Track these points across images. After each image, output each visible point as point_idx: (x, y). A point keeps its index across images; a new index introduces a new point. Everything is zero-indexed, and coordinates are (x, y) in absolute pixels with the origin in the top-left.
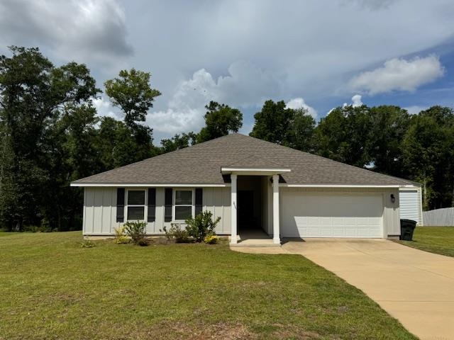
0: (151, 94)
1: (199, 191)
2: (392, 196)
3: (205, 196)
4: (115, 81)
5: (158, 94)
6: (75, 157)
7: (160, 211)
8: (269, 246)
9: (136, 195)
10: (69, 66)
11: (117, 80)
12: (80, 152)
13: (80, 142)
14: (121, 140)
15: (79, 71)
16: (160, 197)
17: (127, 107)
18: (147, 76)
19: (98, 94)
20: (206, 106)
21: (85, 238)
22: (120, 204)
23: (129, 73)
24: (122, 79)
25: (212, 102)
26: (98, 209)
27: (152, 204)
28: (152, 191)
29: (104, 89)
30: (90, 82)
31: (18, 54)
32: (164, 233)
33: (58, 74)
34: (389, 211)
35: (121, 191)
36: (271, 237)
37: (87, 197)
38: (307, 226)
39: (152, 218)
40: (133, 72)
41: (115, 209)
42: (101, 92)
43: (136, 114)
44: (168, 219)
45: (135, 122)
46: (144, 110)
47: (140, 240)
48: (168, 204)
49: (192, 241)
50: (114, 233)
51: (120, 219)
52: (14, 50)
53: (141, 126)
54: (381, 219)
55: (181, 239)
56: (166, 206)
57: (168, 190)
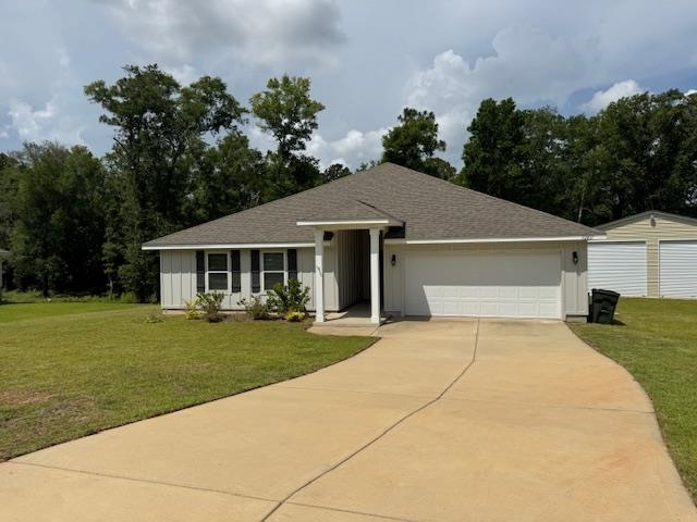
0: (312, 109)
1: (292, 253)
2: (575, 255)
3: (300, 260)
4: (263, 96)
5: (321, 108)
6: (206, 207)
7: (246, 279)
8: (365, 326)
9: (217, 260)
10: (201, 82)
11: (266, 93)
13: (210, 187)
15: (212, 87)
16: (246, 261)
17: (282, 131)
18: (305, 84)
19: (244, 116)
20: (400, 117)
21: (164, 313)
22: (200, 270)
23: (280, 82)
24: (272, 91)
25: (406, 110)
26: (176, 276)
27: (237, 270)
28: (236, 253)
29: (250, 107)
30: (232, 102)
31: (133, 76)
32: (243, 307)
33: (187, 94)
34: (569, 277)
35: (200, 253)
36: (369, 314)
37: (164, 261)
38: (440, 298)
39: (237, 288)
40: (286, 80)
41: (194, 276)
42: (247, 112)
43: (293, 141)
44: (255, 289)
45: (292, 152)
46: (305, 133)
48: (255, 269)
49: (275, 319)
50: (184, 306)
51: (201, 288)
52: (128, 70)
53: (303, 157)
54: (558, 290)
55: (259, 314)
56: (252, 273)
57: (255, 253)
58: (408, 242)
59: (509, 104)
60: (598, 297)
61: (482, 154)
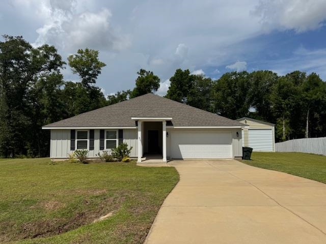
0: (100, 65)
1: (121, 131)
2: (237, 133)
3: (124, 134)
4: (74, 57)
5: (104, 65)
6: (48, 109)
7: (97, 143)
8: (160, 163)
9: (82, 134)
10: (43, 47)
11: (76, 55)
12: (51, 105)
14: (79, 97)
15: (50, 50)
16: (97, 135)
17: (83, 74)
18: (97, 53)
19: (64, 65)
20: (138, 73)
21: (52, 160)
23: (84, 51)
24: (79, 55)
25: (141, 70)
27: (92, 138)
28: (92, 131)
29: (67, 62)
30: (58, 58)
31: (8, 40)
33: (36, 52)
34: (235, 141)
35: (73, 131)
36: (162, 157)
37: (52, 135)
38: (186, 151)
39: (92, 148)
40: (87, 50)
42: (66, 64)
43: (89, 79)
44: (102, 148)
45: (89, 84)
46: (95, 75)
47: (84, 161)
48: (102, 138)
49: (116, 161)
51: (72, 148)
52: (6, 37)
53: (93, 87)
54: (231, 146)
55: (108, 160)
56: (101, 140)
57: (102, 131)
58: (175, 127)
59: (187, 72)
60: (245, 150)
61: (178, 92)
